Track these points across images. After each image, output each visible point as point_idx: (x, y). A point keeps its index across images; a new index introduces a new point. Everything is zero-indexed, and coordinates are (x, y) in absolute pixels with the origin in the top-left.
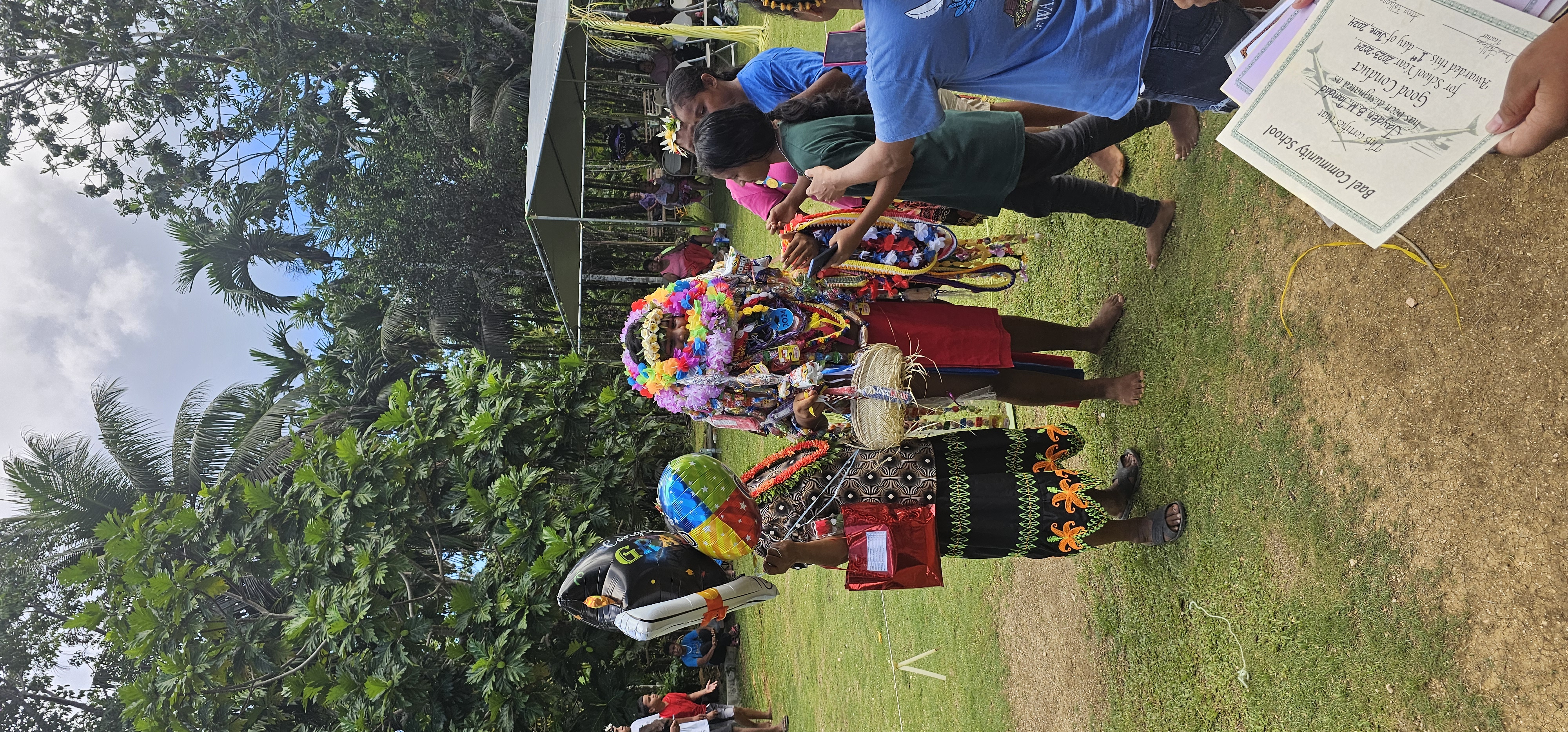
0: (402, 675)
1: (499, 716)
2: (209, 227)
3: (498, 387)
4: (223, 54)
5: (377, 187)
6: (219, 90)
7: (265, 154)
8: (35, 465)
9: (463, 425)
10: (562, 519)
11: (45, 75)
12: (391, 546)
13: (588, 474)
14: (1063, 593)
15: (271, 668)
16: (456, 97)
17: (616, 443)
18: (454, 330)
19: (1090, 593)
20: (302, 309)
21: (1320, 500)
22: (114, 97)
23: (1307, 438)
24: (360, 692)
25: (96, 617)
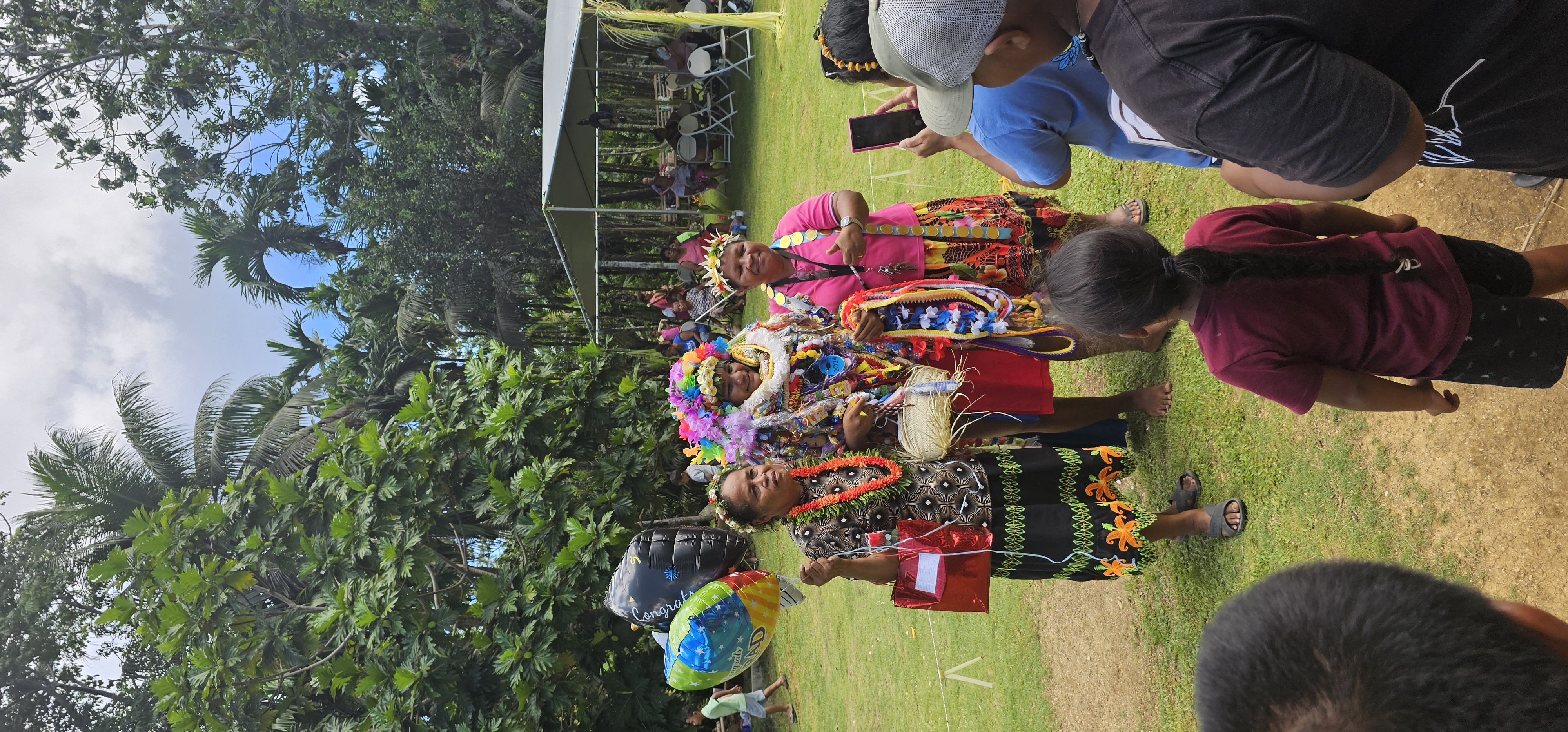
0: (431, 666)
1: (526, 706)
2: (225, 220)
3: (518, 378)
4: (232, 45)
5: (391, 178)
6: (229, 81)
7: (277, 144)
8: (60, 459)
9: (484, 417)
10: (585, 509)
11: (57, 70)
12: (416, 539)
13: (610, 463)
14: (1108, 599)
15: (301, 661)
16: (467, 85)
17: (635, 432)
18: (470, 319)
19: (1138, 602)
20: (317, 299)
21: (1384, 522)
22: (125, 91)
23: (1370, 458)
24: (389, 684)
25: (127, 612)
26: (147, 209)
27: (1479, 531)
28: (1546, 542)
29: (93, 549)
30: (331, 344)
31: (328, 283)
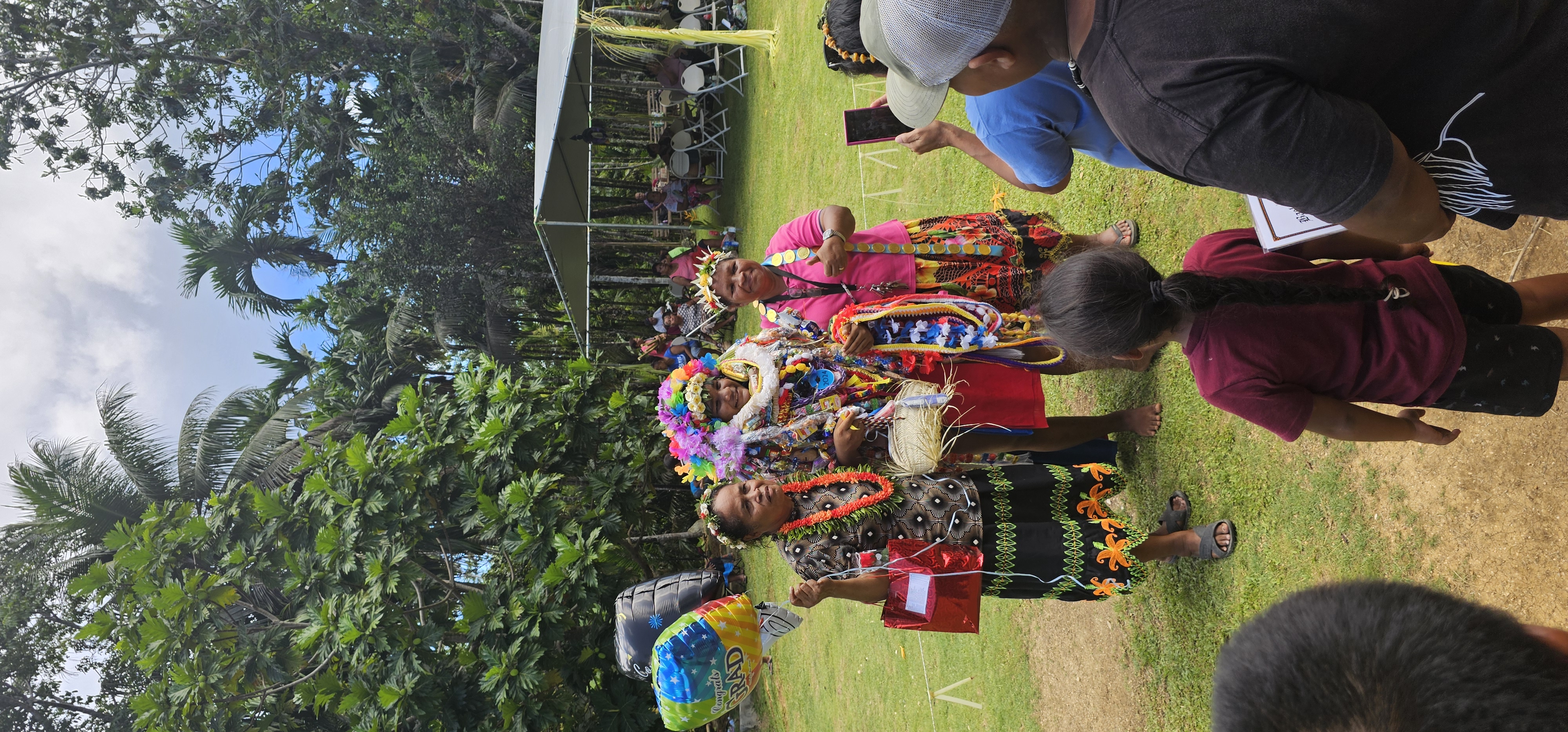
0: (415, 684)
1: (512, 724)
2: (213, 231)
3: (507, 392)
4: (224, 55)
5: (382, 190)
6: (220, 91)
7: (267, 155)
8: (41, 471)
9: (473, 431)
10: (573, 525)
11: (46, 78)
12: (402, 555)
13: (599, 479)
14: (1098, 620)
15: (284, 677)
16: (460, 98)
17: (625, 446)
18: (460, 332)
19: (1128, 622)
20: (305, 311)
21: (1374, 545)
22: (115, 100)
23: (1360, 481)
24: (373, 700)
25: (107, 626)
26: (134, 219)
27: (1468, 555)
28: (1535, 566)
29: (74, 562)
30: (319, 357)
31: (317, 295)
